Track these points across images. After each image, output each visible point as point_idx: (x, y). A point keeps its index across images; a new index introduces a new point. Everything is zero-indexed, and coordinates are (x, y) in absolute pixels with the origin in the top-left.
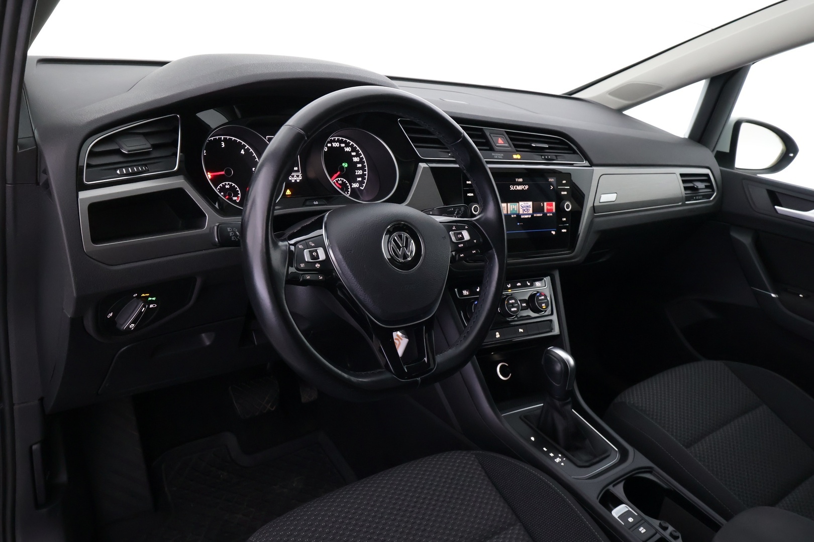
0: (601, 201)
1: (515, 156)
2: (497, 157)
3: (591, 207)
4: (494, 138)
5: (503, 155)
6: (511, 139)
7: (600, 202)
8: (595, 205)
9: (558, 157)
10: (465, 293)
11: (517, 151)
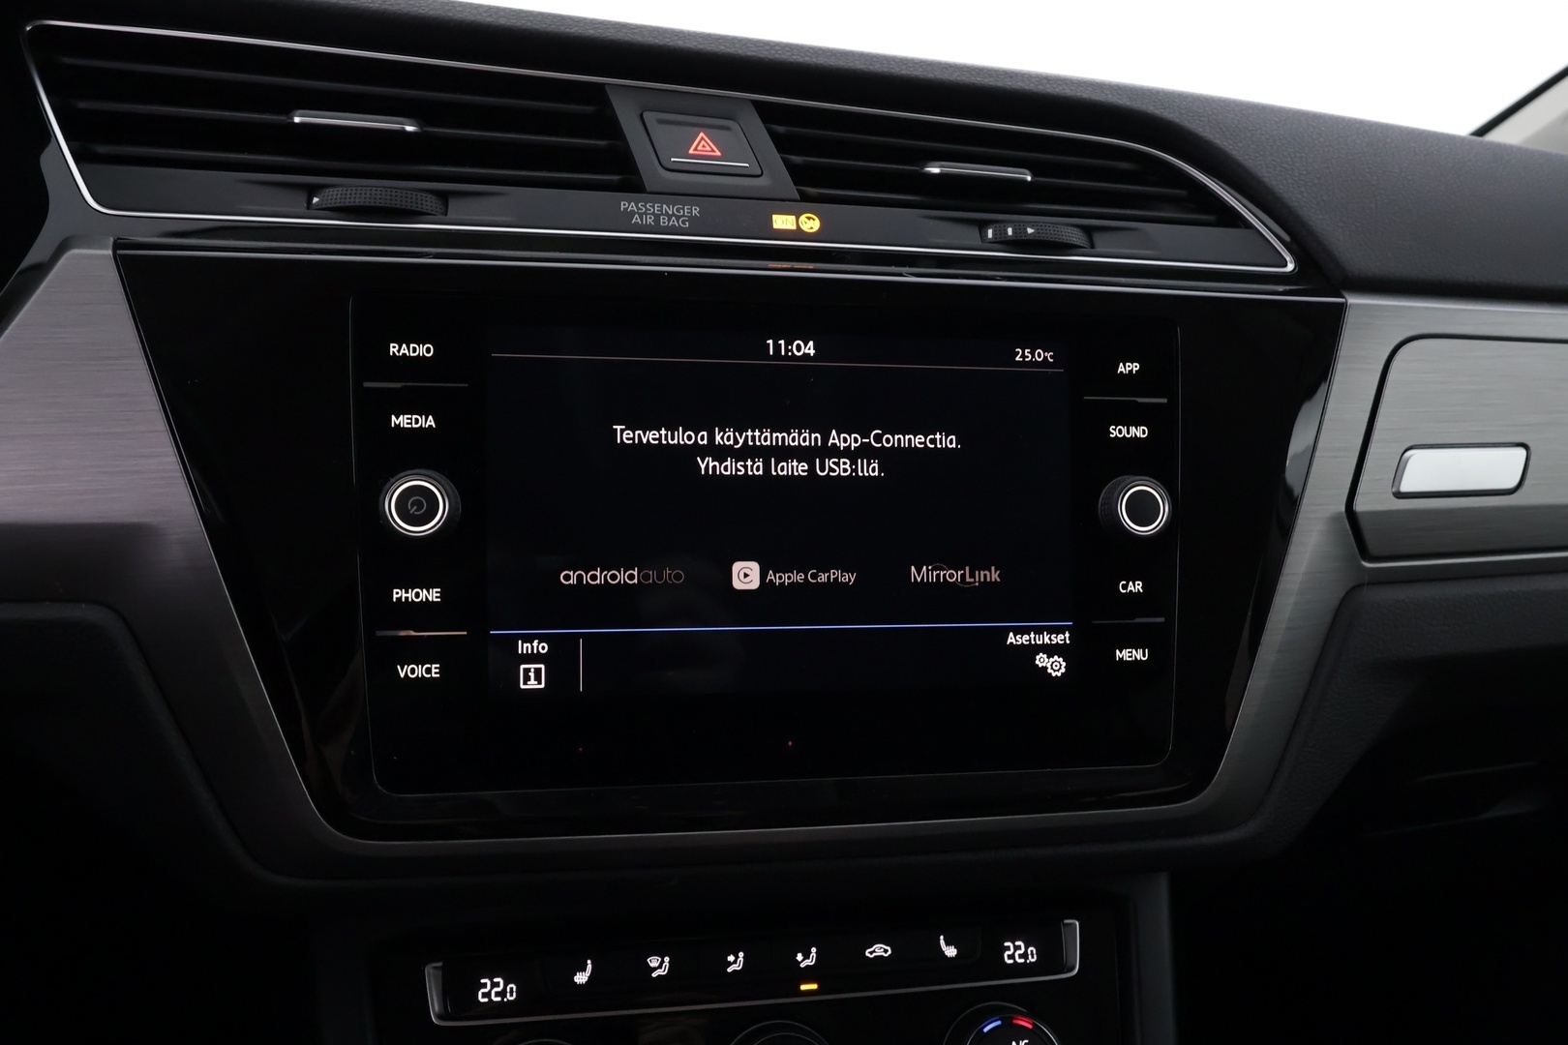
0: (1405, 487)
1: (782, 222)
2: (650, 220)
3: (1335, 519)
4: (659, 132)
5: (696, 211)
6: (782, 144)
7: (1399, 495)
8: (1361, 505)
9: (1098, 238)
10: (494, 990)
11: (805, 198)
